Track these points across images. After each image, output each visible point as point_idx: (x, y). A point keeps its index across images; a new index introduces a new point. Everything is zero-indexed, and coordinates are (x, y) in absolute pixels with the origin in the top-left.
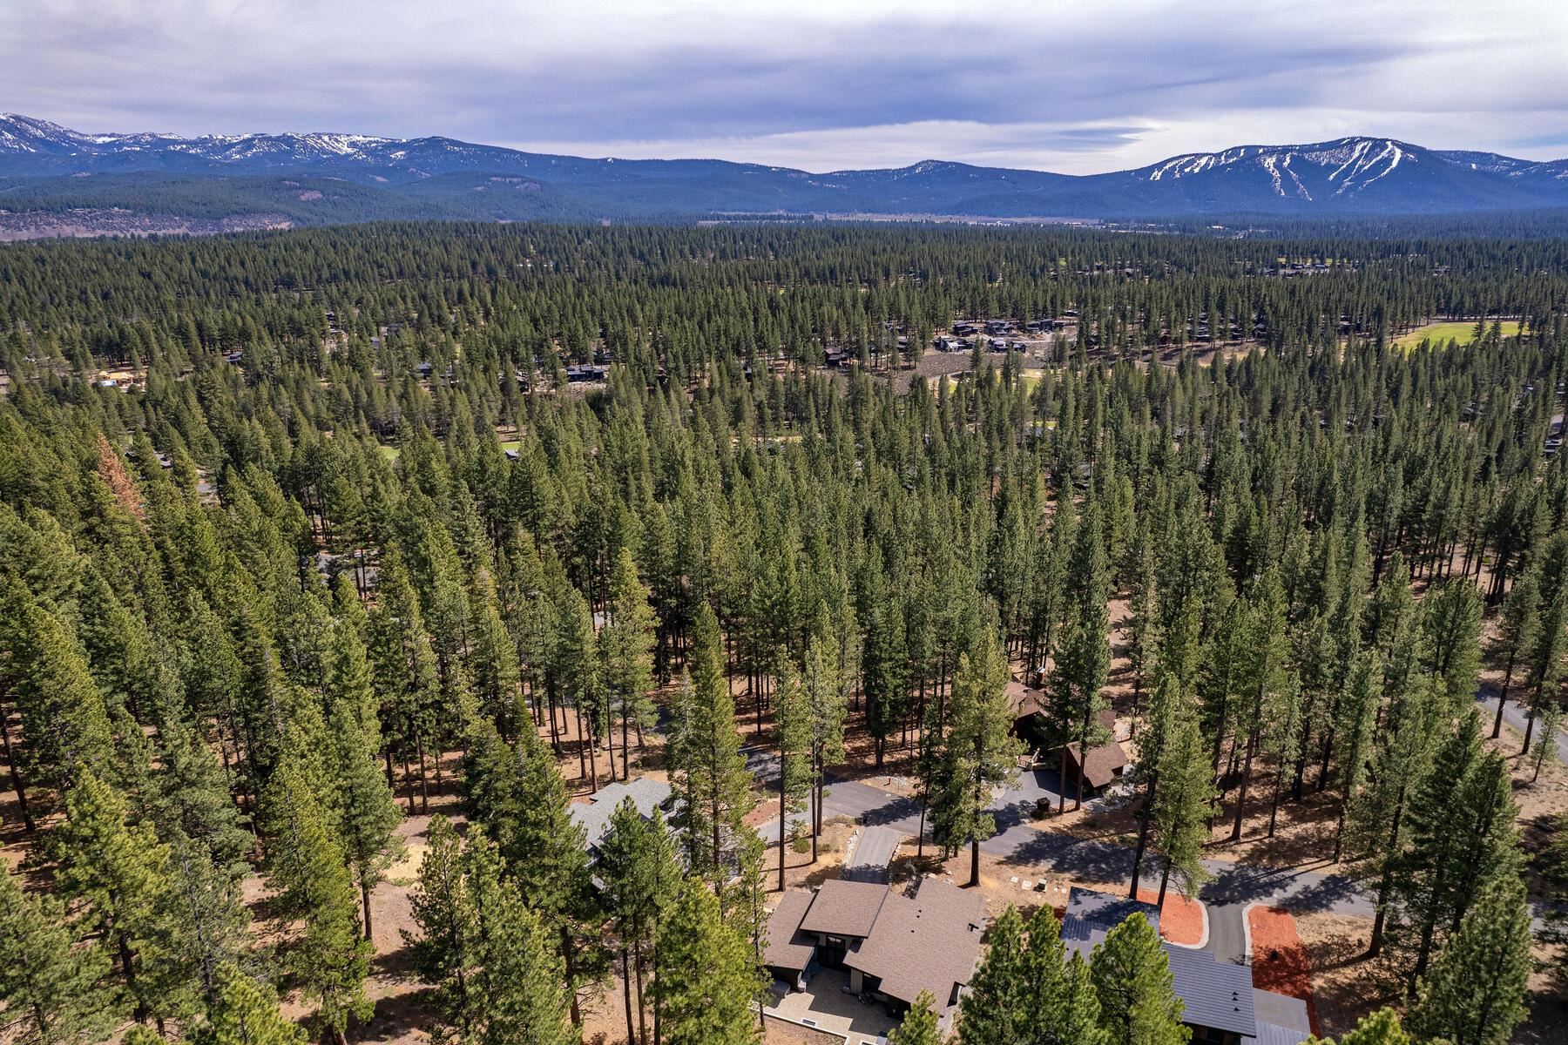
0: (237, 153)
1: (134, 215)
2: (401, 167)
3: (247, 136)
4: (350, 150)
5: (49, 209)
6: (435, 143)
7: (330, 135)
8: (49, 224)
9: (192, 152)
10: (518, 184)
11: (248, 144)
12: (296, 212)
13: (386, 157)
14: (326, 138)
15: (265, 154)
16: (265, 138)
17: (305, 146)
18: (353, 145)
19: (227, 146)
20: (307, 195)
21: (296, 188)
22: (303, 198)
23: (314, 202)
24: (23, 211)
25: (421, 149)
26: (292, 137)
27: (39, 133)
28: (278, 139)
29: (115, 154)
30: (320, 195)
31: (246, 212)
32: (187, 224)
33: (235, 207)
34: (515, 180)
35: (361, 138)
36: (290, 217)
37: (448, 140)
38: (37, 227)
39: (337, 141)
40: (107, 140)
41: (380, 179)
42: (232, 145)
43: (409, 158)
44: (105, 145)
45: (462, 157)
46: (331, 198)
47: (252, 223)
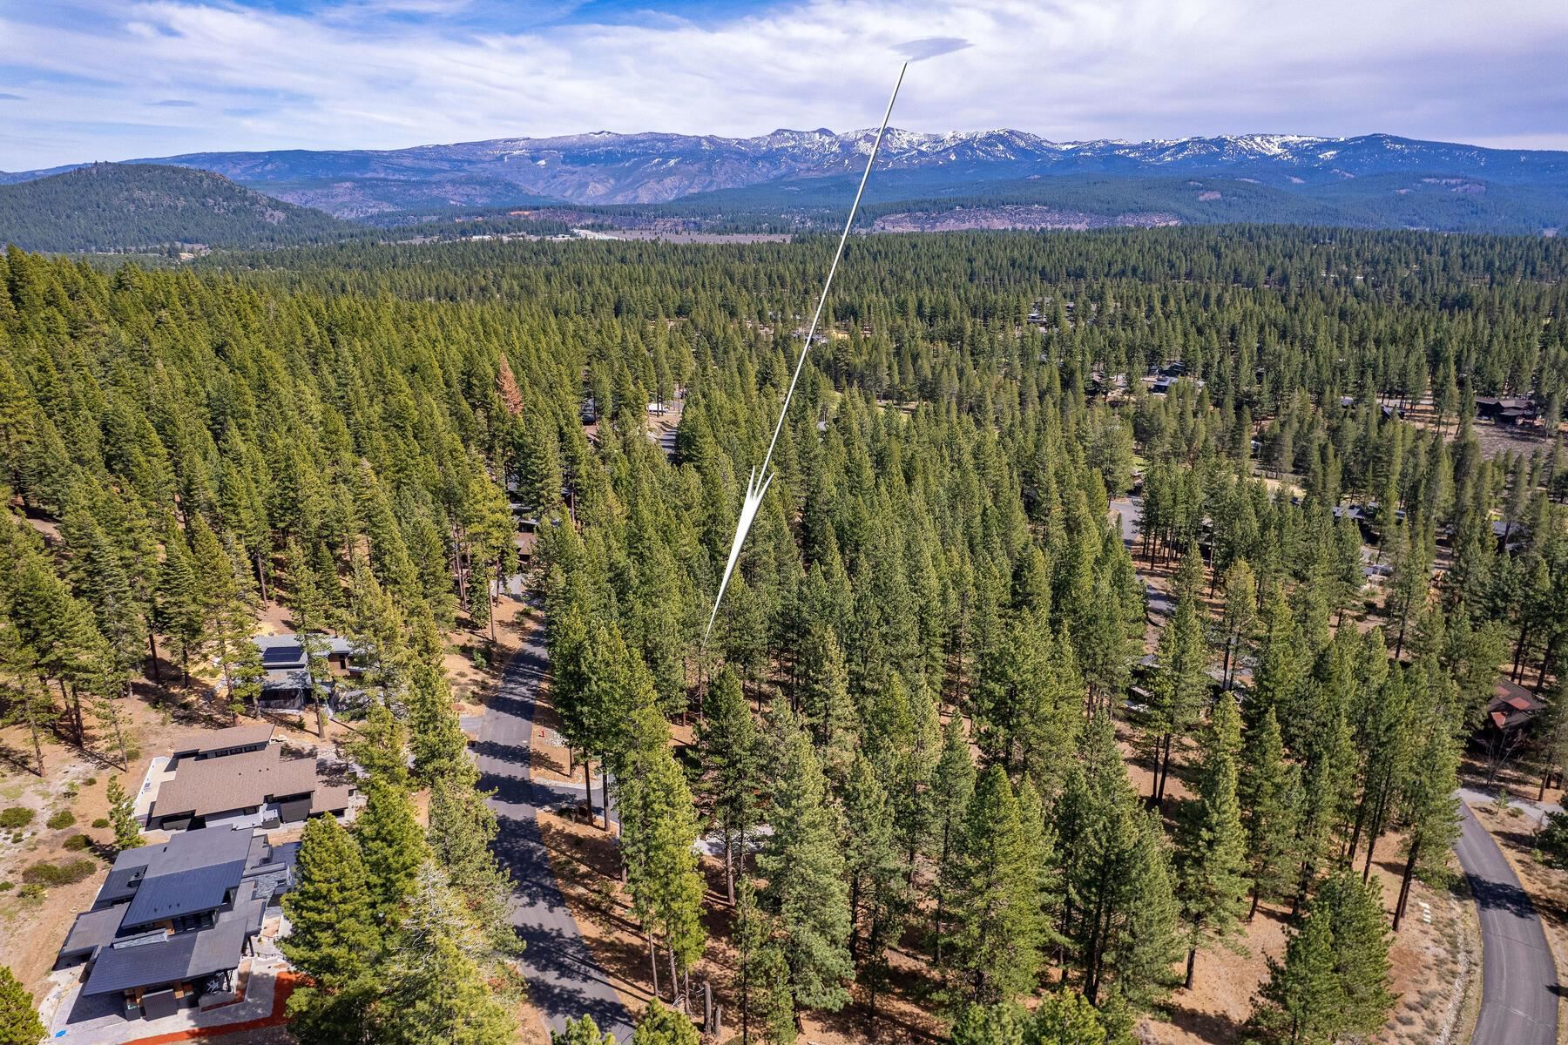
0: (1169, 156)
1: (1048, 211)
2: (1328, 165)
3: (1185, 140)
4: (1279, 151)
5: (989, 206)
6: (1374, 141)
7: (1263, 136)
8: (985, 218)
9: (1132, 155)
10: (1455, 186)
11: (1182, 147)
12: (1187, 211)
13: (1314, 158)
14: (1258, 139)
15: (1195, 156)
16: (1200, 141)
17: (1236, 147)
18: (1284, 145)
19: (1163, 149)
20: (1206, 195)
21: (1198, 189)
22: (1201, 198)
23: (1210, 203)
24: (971, 207)
25: (1356, 147)
26: (1225, 140)
27: (1022, 144)
28: (1211, 141)
29: (1073, 159)
30: (1219, 196)
31: (1142, 210)
32: (1088, 220)
33: (1134, 206)
34: (1453, 182)
35: (1295, 139)
36: (1179, 216)
37: (1391, 137)
38: (977, 219)
39: (1269, 141)
40: (1070, 147)
41: (1296, 180)
42: (1168, 148)
43: (1337, 159)
44: (1068, 151)
45: (1403, 157)
46: (1228, 199)
47: (1142, 220)
